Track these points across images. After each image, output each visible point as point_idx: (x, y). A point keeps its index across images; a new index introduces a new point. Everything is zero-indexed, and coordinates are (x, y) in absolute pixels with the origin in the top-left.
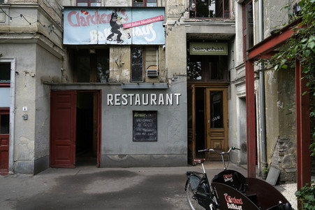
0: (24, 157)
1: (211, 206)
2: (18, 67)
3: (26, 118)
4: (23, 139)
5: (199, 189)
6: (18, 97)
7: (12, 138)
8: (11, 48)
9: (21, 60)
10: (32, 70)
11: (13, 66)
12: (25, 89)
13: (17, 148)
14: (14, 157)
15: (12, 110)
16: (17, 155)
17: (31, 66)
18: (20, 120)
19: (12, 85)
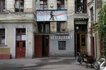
0: (29, 54)
1: (81, 62)
2: (28, 29)
3: (30, 43)
4: (29, 49)
5: (79, 59)
6: (28, 38)
7: (26, 49)
8: (26, 24)
9: (29, 27)
10: (32, 30)
11: (26, 29)
12: (30, 35)
13: (28, 51)
14: (27, 54)
15: (26, 41)
16: (28, 53)
17: (31, 29)
18: (29, 44)
19: (26, 34)
